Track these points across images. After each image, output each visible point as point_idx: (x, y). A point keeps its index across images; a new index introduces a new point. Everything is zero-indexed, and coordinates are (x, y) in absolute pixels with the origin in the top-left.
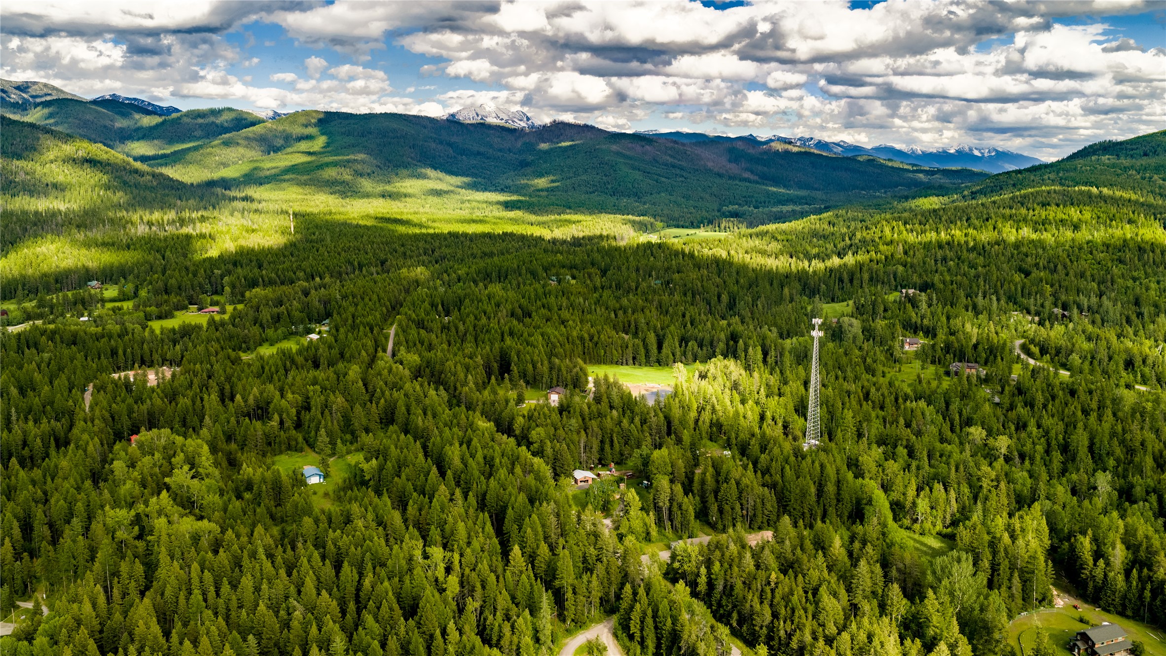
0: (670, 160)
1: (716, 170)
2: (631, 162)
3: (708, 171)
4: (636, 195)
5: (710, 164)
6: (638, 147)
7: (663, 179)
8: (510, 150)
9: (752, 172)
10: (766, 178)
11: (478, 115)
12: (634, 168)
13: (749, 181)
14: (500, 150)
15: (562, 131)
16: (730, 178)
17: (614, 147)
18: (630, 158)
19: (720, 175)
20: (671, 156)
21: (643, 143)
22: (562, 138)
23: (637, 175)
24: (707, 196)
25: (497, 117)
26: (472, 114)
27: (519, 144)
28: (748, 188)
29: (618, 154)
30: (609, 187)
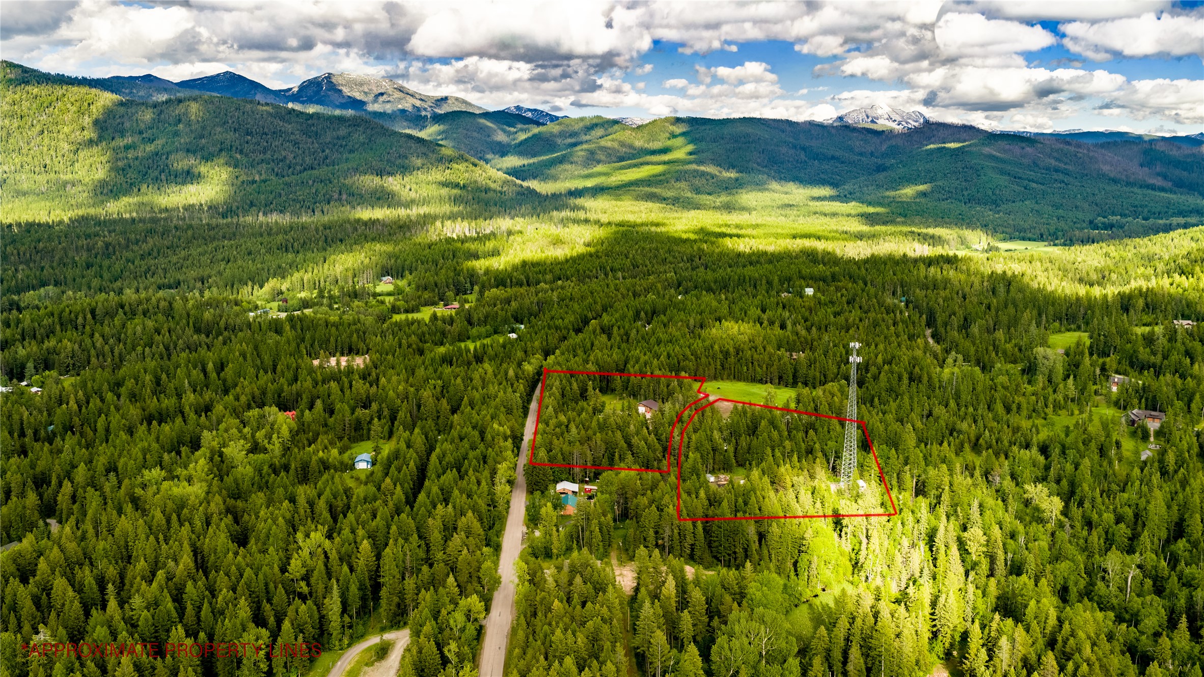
0: (1053, 162)
1: (1112, 175)
2: (1001, 166)
3: (1102, 176)
4: (994, 202)
5: (1106, 168)
6: (1016, 149)
7: (1034, 185)
8: (872, 154)
9: (1165, 177)
10: (1180, 185)
11: (868, 117)
12: (1002, 172)
13: (1153, 188)
14: (861, 154)
15: (935, 132)
16: (1128, 184)
17: (987, 150)
18: (1003, 161)
19: (1115, 181)
20: (1057, 159)
21: (1024, 145)
22: (933, 139)
23: (1003, 180)
24: (1086, 206)
25: (890, 118)
26: (862, 116)
27: (884, 147)
28: (1145, 195)
29: (991, 157)
30: (965, 193)
